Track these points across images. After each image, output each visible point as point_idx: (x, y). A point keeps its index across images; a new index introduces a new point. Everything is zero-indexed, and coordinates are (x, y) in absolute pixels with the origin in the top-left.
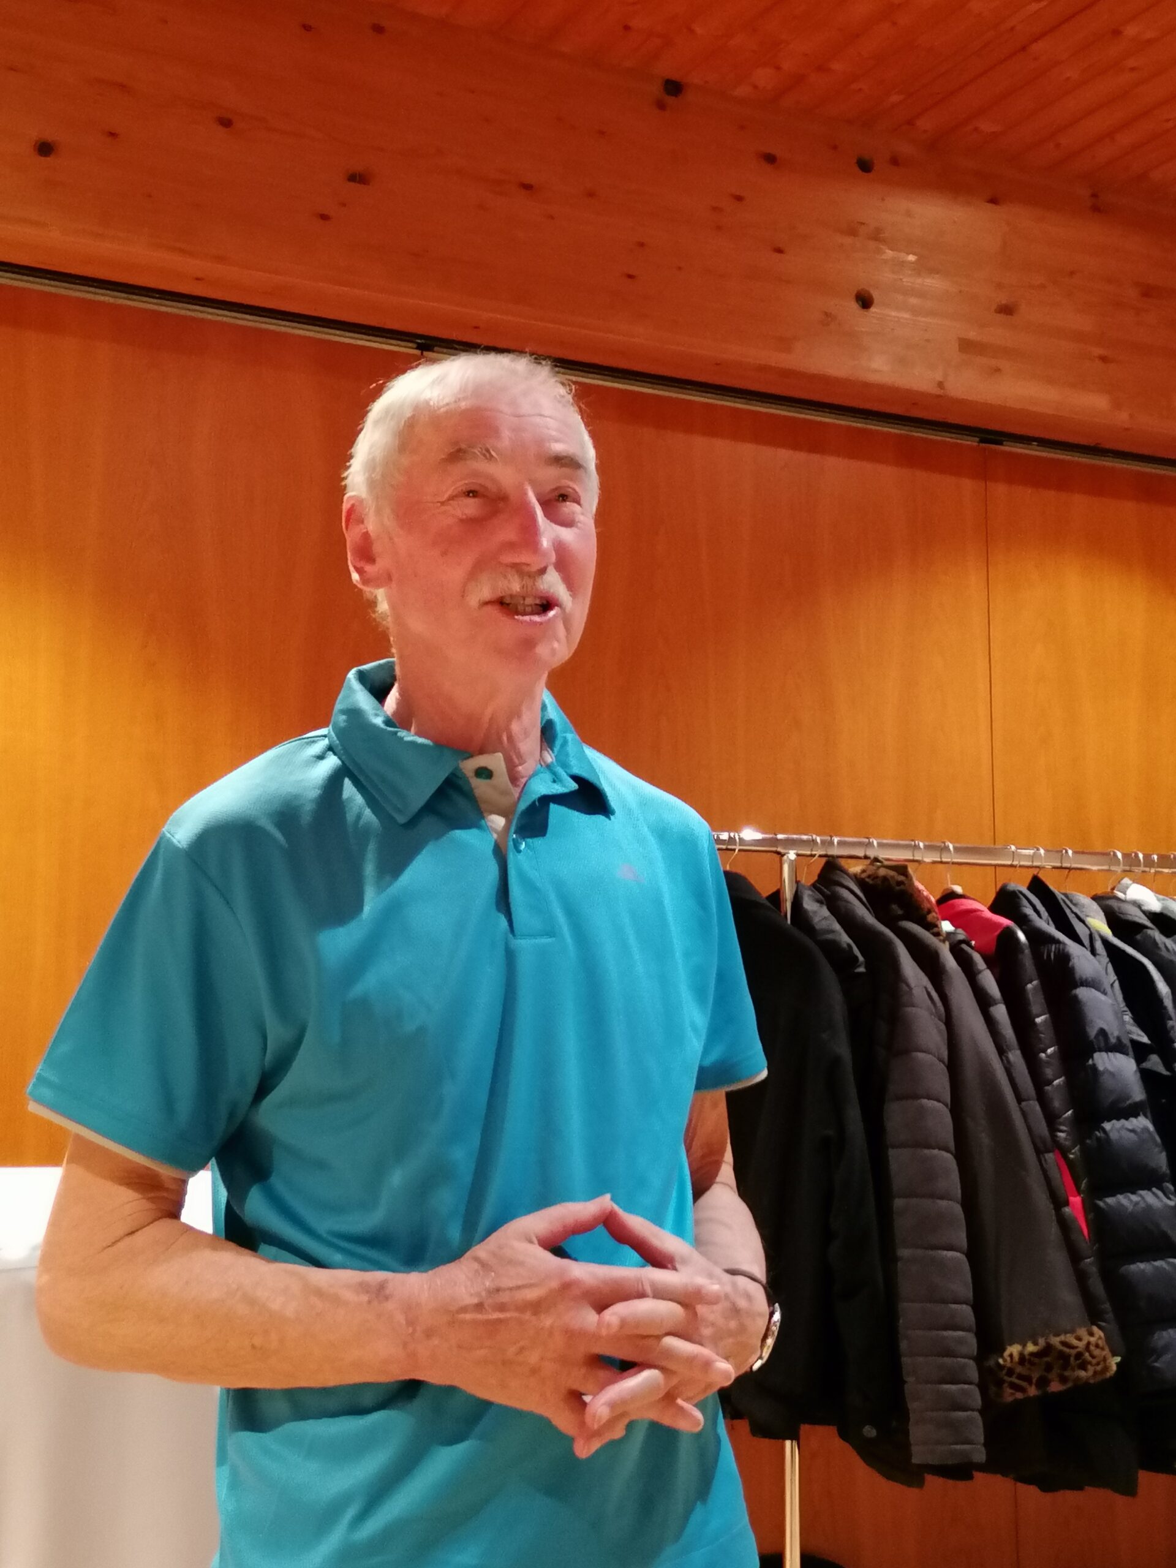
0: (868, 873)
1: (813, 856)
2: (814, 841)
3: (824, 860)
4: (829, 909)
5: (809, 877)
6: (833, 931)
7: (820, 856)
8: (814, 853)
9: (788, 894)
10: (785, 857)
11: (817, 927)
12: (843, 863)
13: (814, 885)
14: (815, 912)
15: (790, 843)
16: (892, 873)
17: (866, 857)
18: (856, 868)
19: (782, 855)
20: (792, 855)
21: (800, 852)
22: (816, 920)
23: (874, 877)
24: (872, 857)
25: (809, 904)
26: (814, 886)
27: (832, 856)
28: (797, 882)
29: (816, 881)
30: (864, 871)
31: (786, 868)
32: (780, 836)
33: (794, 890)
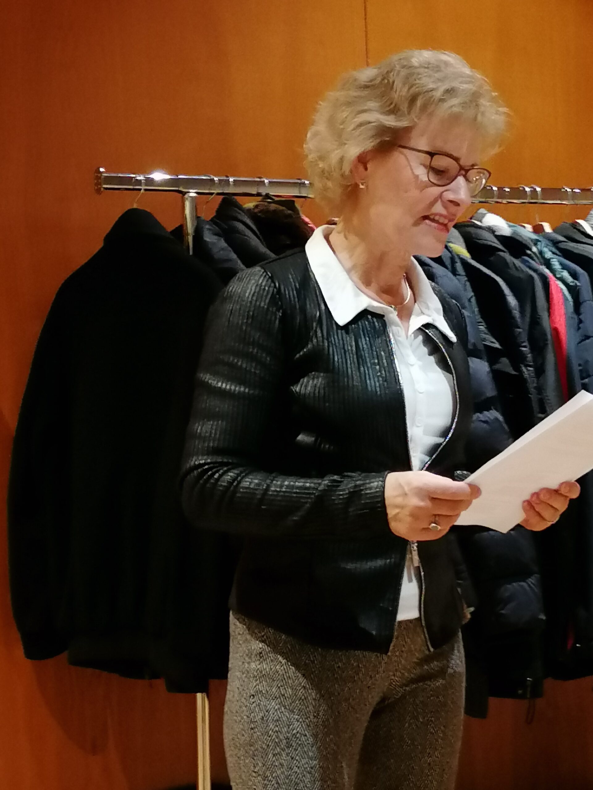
0: (261, 208)
1: (211, 194)
2: (212, 180)
3: (221, 197)
4: (226, 241)
5: (208, 213)
6: (230, 260)
7: (218, 194)
8: (212, 191)
9: (190, 228)
10: (186, 196)
11: (216, 256)
13: (212, 220)
14: (214, 244)
15: (191, 183)
16: (281, 208)
17: (259, 195)
18: (250, 204)
19: (184, 194)
20: (192, 193)
21: (200, 191)
22: (215, 250)
23: (266, 212)
24: (264, 194)
25: (208, 237)
27: (229, 194)
28: (198, 218)
29: (215, 217)
30: (257, 206)
31: (188, 205)
32: (182, 177)
33: (195, 224)
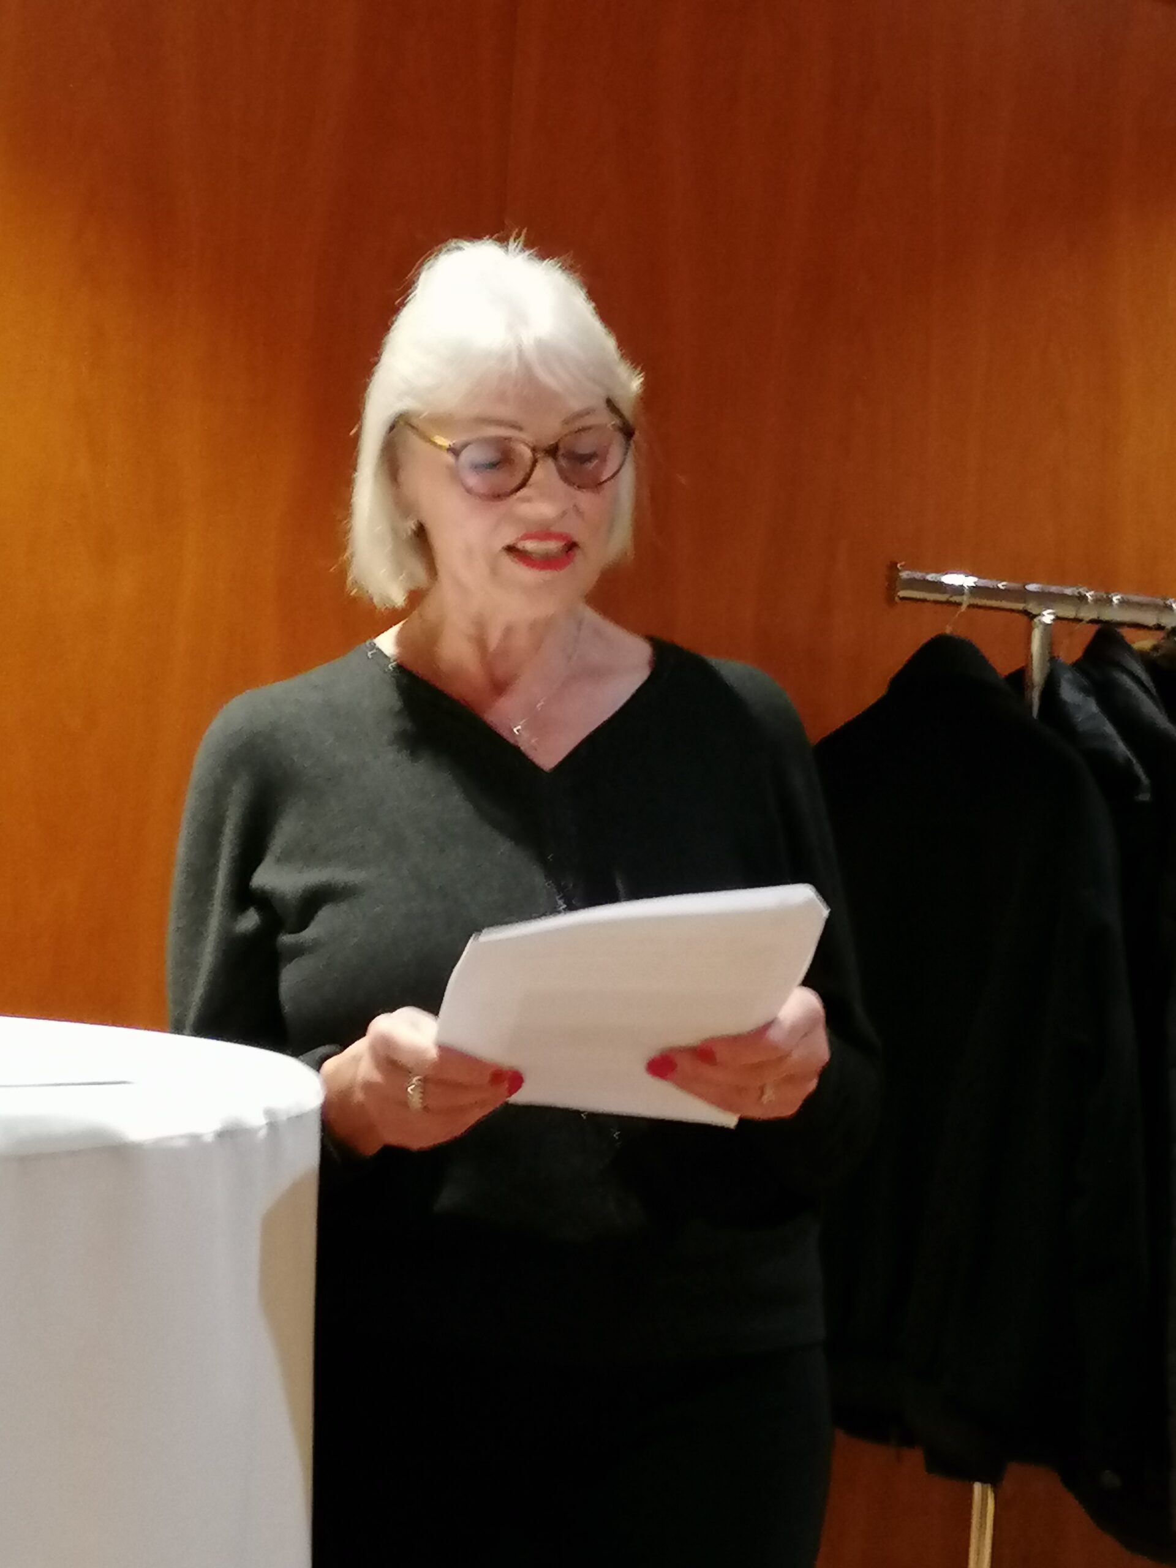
0: (1163, 650)
1: (1078, 620)
2: (1082, 598)
3: (1095, 628)
4: (1100, 703)
5: (1072, 651)
6: (1104, 736)
7: (1093, 621)
8: (1081, 615)
9: (1037, 675)
10: (1036, 620)
11: (1081, 728)
12: (1127, 634)
14: (1078, 707)
15: (1046, 599)
17: (1159, 627)
18: (1144, 643)
19: (1032, 617)
20: (1047, 617)
21: (1061, 614)
22: (1079, 717)
24: (1169, 627)
25: (1069, 693)
26: (1077, 666)
27: (1107, 623)
28: (1053, 659)
29: (1081, 659)
30: (1155, 648)
31: (1036, 636)
32: (1032, 587)
33: (1046, 671)
